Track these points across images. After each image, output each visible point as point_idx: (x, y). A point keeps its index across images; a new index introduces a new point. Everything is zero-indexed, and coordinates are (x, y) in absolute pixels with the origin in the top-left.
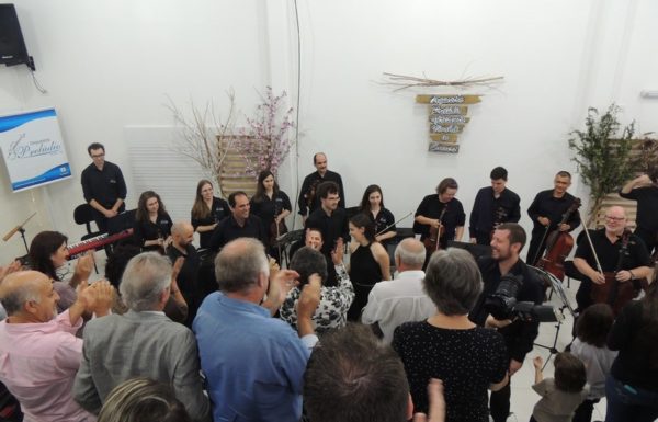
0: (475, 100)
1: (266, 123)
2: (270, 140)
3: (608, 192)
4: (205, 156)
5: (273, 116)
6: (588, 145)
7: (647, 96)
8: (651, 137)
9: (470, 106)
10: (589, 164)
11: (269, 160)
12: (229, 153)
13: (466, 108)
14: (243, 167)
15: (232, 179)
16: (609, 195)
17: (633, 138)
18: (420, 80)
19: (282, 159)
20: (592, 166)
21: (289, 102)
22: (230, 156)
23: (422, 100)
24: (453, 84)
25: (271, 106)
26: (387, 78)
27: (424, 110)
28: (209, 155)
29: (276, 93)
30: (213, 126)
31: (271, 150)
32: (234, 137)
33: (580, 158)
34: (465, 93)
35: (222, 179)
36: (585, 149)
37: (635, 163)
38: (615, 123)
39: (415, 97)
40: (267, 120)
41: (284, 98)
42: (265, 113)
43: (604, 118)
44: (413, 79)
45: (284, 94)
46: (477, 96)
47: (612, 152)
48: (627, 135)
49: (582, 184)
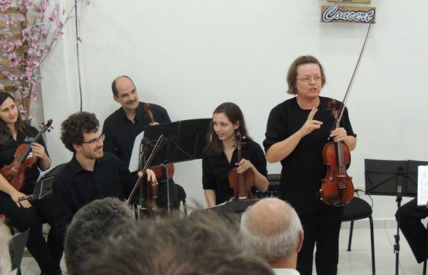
2: (24, 13)
11: (23, 51)
19: (48, 48)
31: (27, 30)
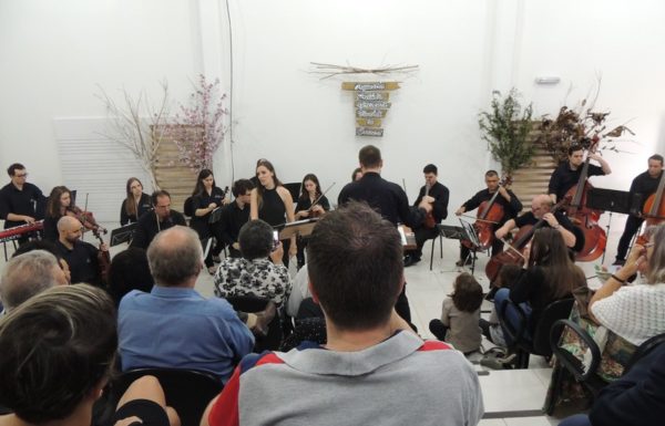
0: (395, 86)
1: (200, 111)
2: (204, 127)
3: (517, 168)
4: (139, 144)
5: (207, 102)
6: (496, 126)
7: (541, 83)
8: (548, 118)
9: (392, 93)
10: (497, 143)
11: (203, 147)
12: (163, 142)
13: (388, 95)
14: (177, 157)
15: (167, 168)
16: (517, 172)
17: (533, 119)
18: (344, 68)
19: (217, 146)
20: (501, 145)
21: (222, 89)
22: (163, 146)
23: (348, 87)
24: (374, 71)
25: (204, 94)
26: (314, 68)
27: (349, 97)
28: (142, 143)
29: (209, 80)
30: (146, 116)
31: (206, 136)
32: (168, 126)
33: (490, 137)
34: (386, 80)
35: (156, 168)
36: (494, 130)
37: (537, 142)
38: (516, 105)
39: (340, 85)
40: (201, 108)
41: (217, 86)
42: (199, 101)
43: (507, 102)
44: (338, 67)
45: (218, 81)
46: (396, 83)
47: (516, 132)
48: (527, 115)
49: (494, 161)
